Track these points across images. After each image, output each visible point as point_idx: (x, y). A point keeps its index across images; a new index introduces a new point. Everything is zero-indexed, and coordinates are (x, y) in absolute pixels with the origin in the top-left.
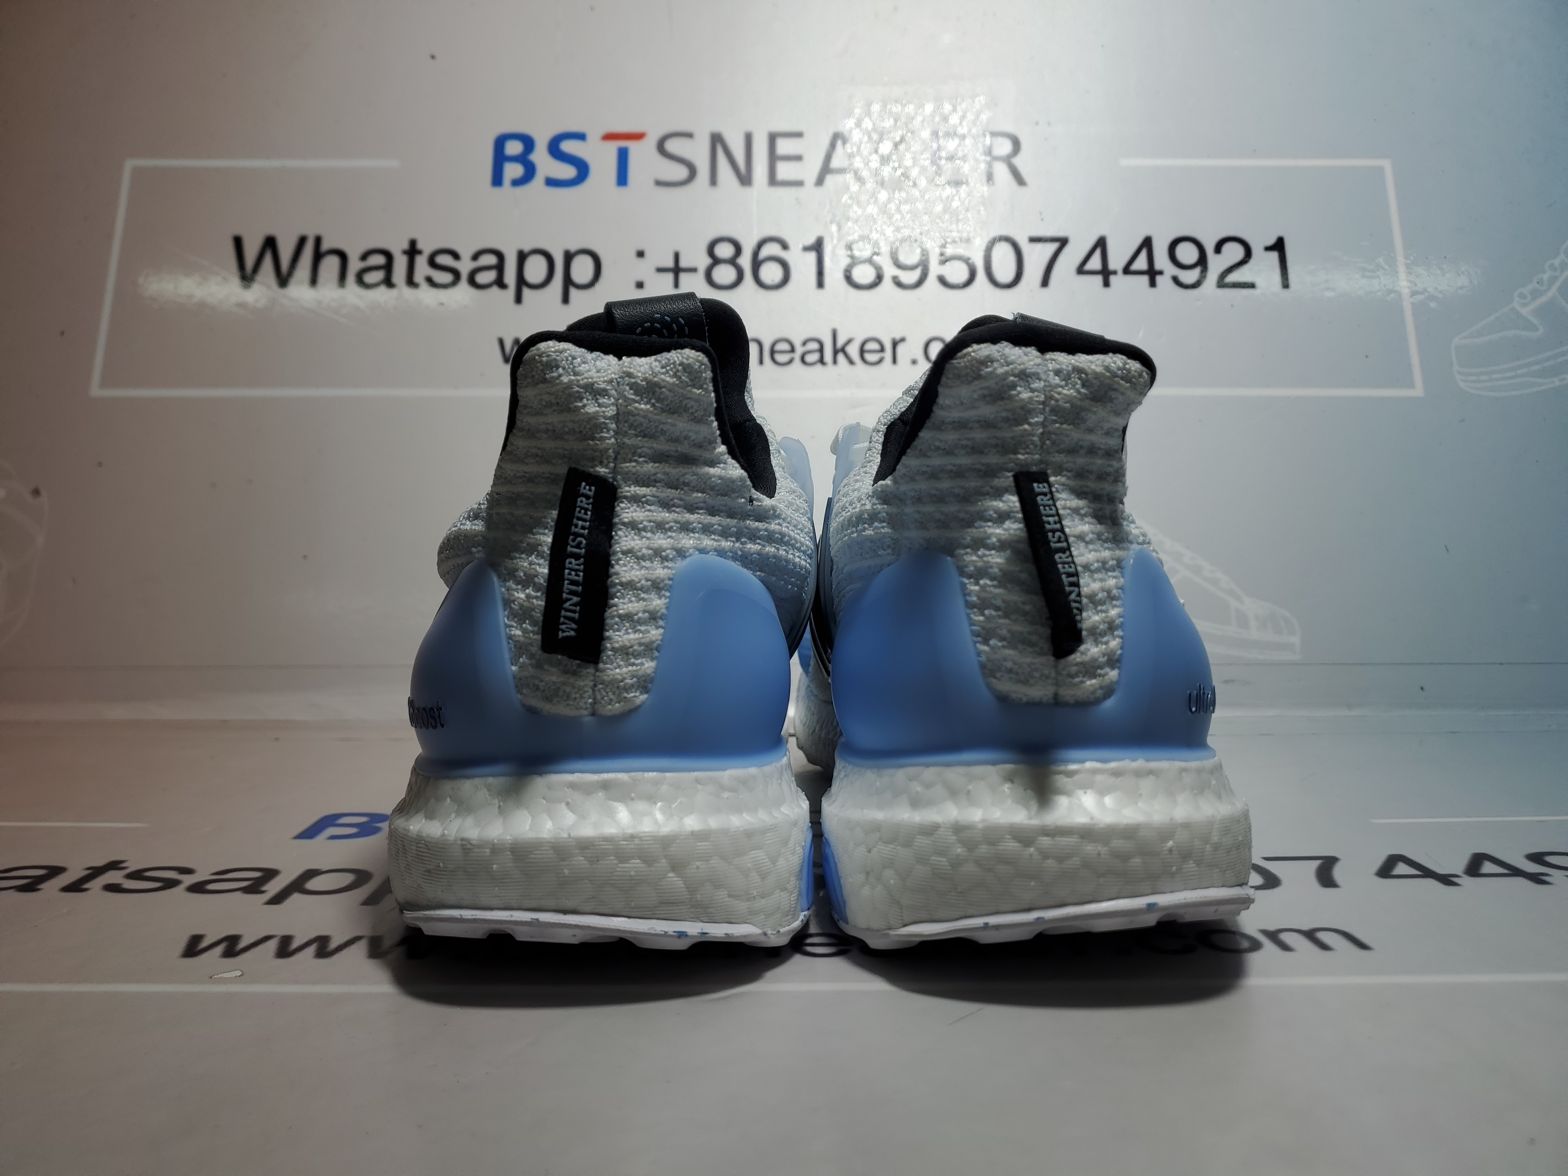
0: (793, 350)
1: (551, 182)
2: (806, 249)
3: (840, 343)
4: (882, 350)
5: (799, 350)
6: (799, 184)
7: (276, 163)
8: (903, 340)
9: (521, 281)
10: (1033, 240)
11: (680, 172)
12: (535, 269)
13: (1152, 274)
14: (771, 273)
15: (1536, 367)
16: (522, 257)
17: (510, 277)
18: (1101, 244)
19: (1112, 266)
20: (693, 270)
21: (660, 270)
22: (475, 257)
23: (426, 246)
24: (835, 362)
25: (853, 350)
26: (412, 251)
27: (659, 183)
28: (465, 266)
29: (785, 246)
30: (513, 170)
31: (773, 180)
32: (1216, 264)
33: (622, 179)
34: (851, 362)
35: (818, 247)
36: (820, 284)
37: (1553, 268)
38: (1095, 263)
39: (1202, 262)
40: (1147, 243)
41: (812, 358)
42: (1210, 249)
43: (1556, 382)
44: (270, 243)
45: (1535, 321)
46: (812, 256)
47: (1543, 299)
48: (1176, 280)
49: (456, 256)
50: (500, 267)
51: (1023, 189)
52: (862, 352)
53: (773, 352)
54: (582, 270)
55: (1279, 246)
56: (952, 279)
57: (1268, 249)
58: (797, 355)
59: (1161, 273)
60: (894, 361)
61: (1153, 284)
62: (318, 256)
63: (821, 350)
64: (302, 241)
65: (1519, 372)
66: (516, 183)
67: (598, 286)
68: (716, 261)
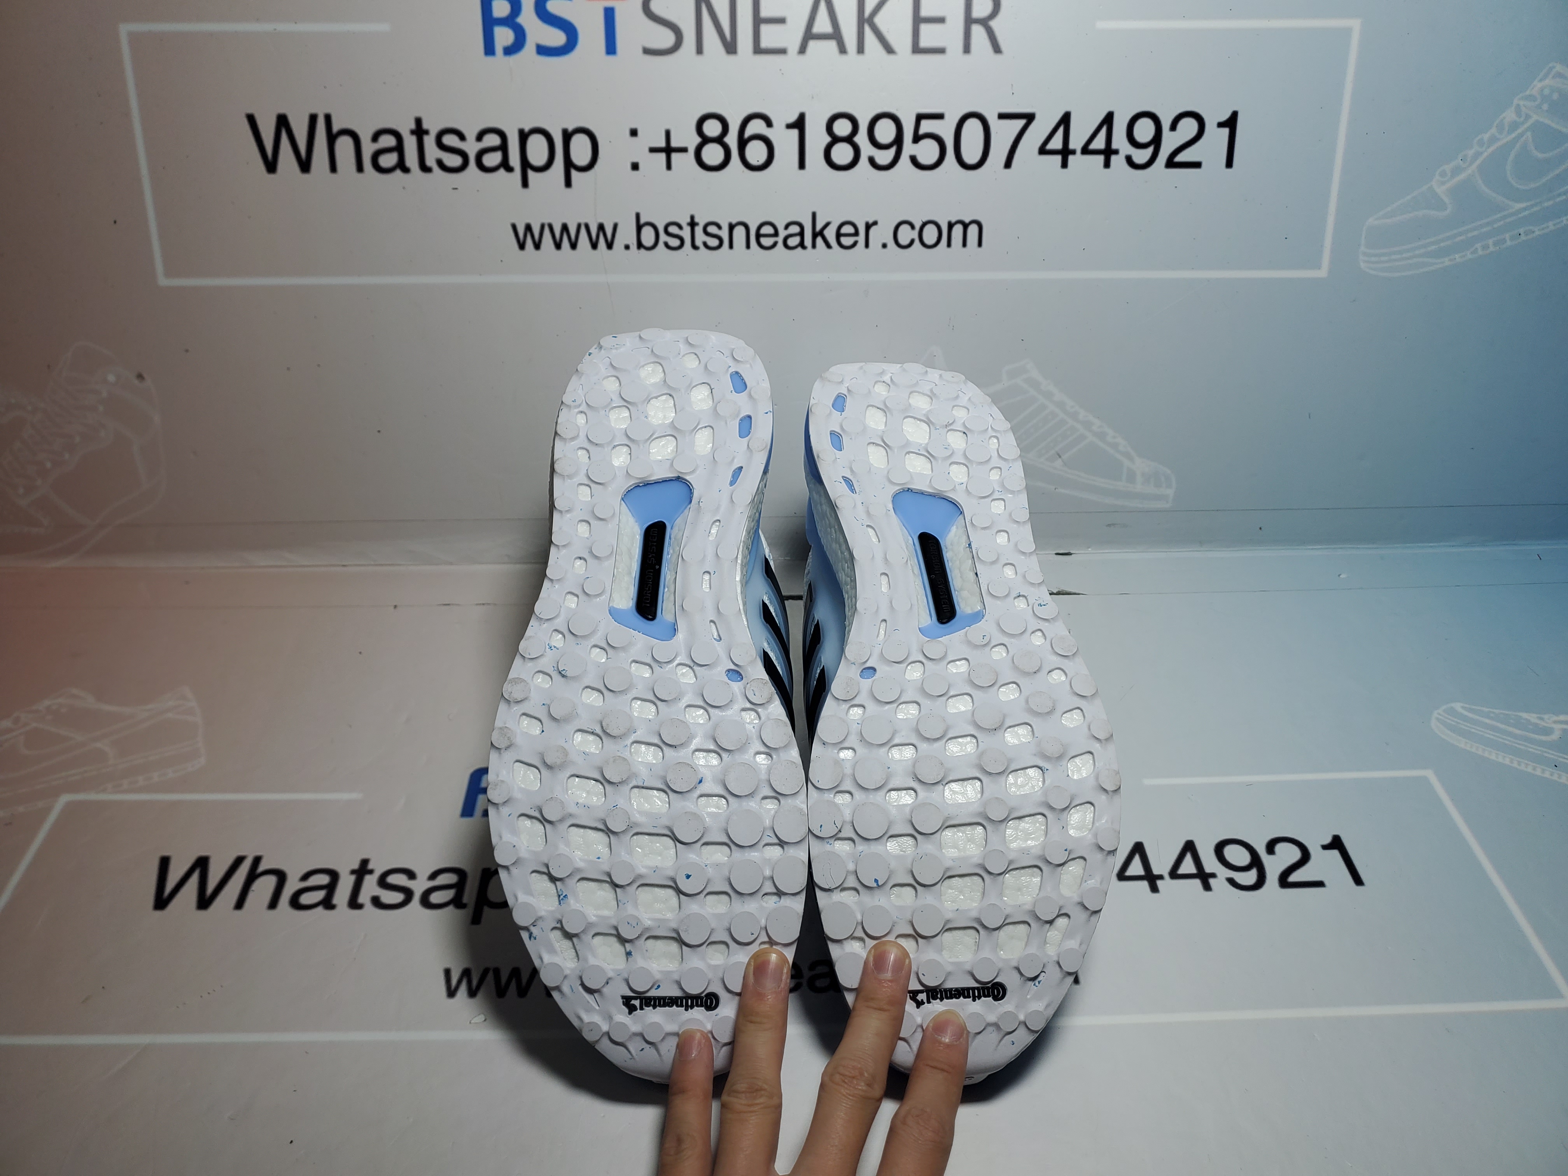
0: (776, 234)
1: (543, 50)
2: (789, 126)
3: (818, 227)
4: (856, 233)
5: (782, 233)
6: (783, 51)
7: (268, 27)
8: (875, 223)
9: (526, 165)
10: (1002, 116)
11: (666, 39)
12: (537, 150)
13: (1108, 152)
14: (756, 152)
15: (1433, 247)
16: (524, 136)
17: (515, 160)
18: (1066, 120)
19: (1072, 146)
20: (684, 150)
21: (653, 150)
22: (480, 137)
23: (432, 126)
24: (814, 246)
25: (830, 234)
26: (419, 132)
27: (647, 51)
28: (471, 148)
29: (769, 124)
30: (504, 36)
31: (758, 50)
32: (1170, 142)
33: (611, 48)
34: (829, 246)
35: (799, 124)
36: (802, 165)
37: (1481, 143)
38: (1056, 143)
39: (1156, 141)
40: (1108, 120)
41: (794, 241)
42: (1166, 125)
43: (1446, 262)
44: (282, 122)
45: (1446, 200)
46: (795, 132)
47: (1462, 176)
48: (1129, 160)
49: (462, 137)
50: (503, 148)
51: (998, 56)
52: (839, 235)
53: (758, 236)
54: (580, 150)
55: (1231, 123)
56: (923, 160)
57: (1221, 125)
58: (780, 239)
59: (1116, 152)
60: (867, 245)
61: (1107, 165)
62: (332, 138)
63: (801, 234)
64: (313, 119)
65: (1417, 252)
66: (509, 51)
67: (597, 167)
68: (706, 140)
